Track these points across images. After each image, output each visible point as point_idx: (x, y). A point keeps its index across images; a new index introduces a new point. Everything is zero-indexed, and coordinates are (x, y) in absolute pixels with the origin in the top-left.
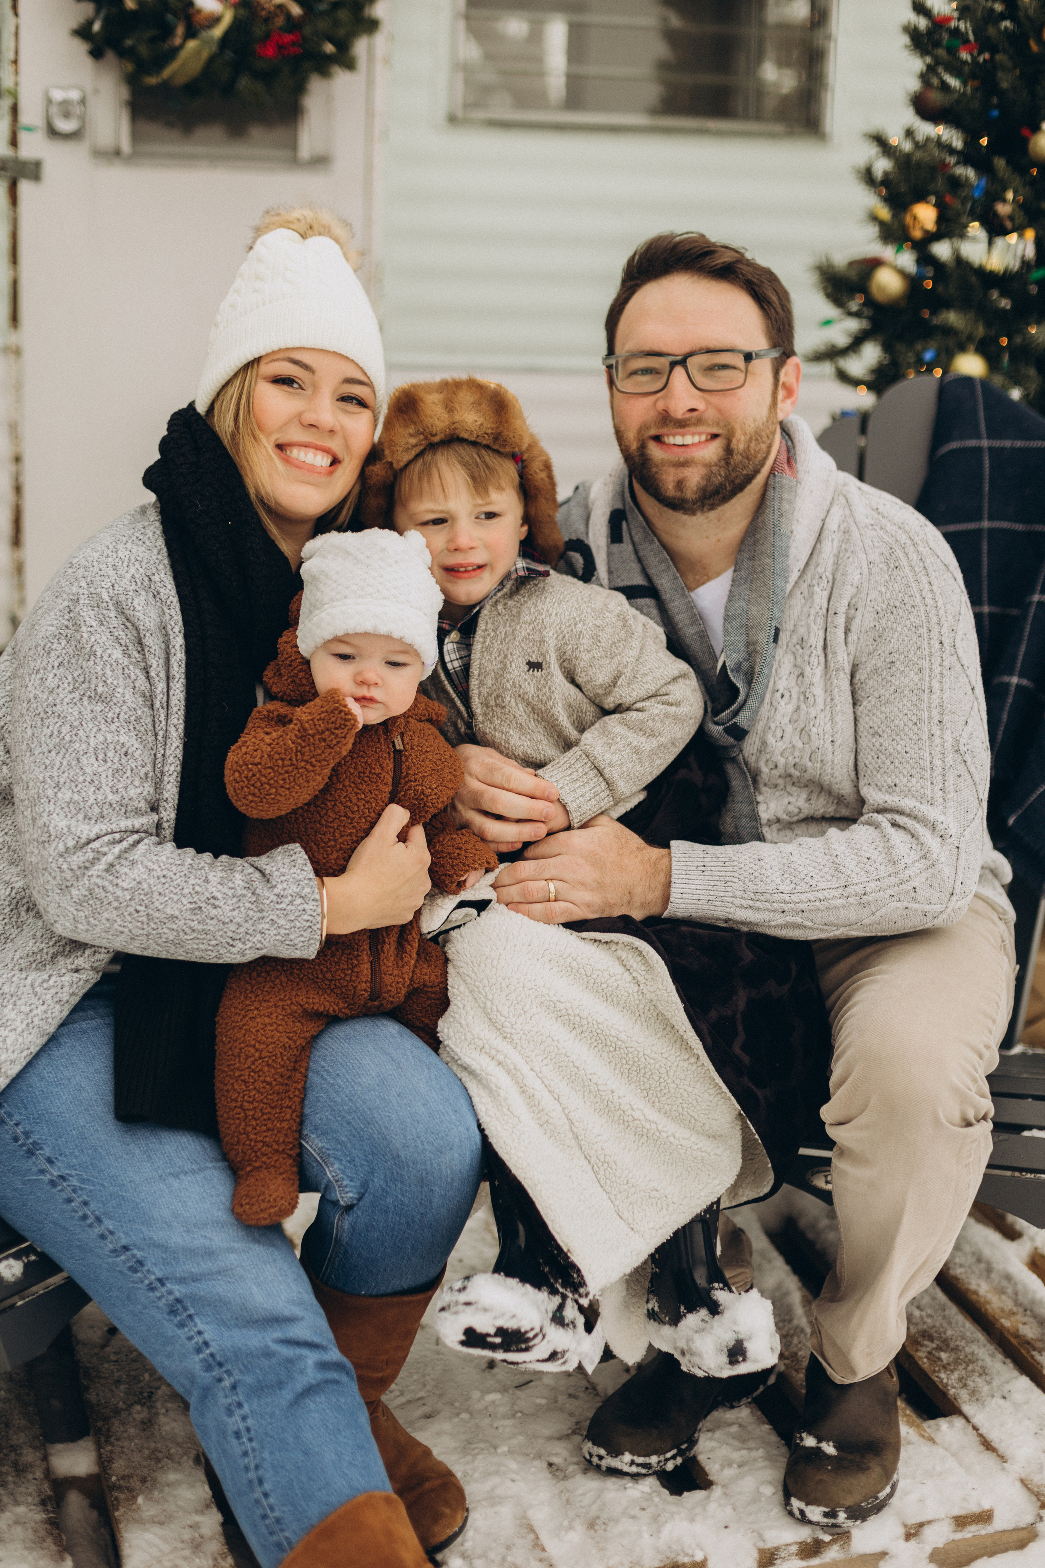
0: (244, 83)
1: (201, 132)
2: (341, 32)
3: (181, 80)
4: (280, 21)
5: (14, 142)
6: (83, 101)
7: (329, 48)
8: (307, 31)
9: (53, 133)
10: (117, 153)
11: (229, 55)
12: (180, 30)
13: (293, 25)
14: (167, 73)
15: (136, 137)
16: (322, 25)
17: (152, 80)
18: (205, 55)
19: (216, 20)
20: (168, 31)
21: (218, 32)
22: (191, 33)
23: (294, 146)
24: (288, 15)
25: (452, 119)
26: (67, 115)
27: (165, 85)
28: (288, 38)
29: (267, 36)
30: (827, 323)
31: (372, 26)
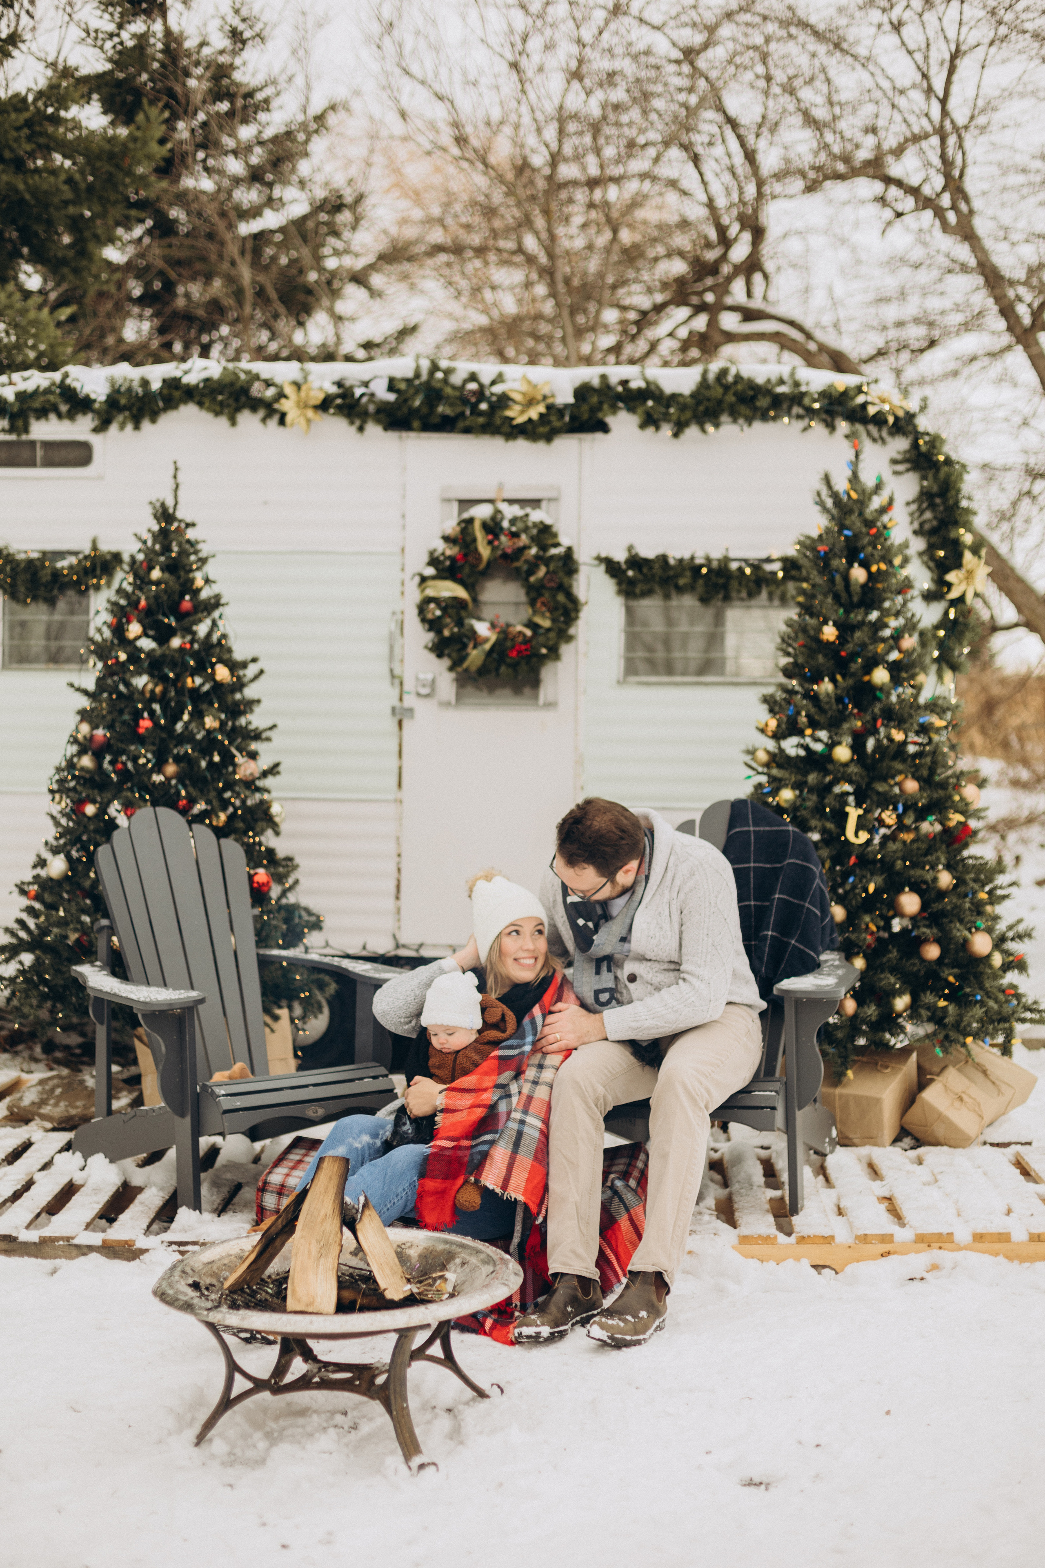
0: (503, 669)
1: (499, 692)
2: (551, 643)
3: (473, 668)
4: (520, 639)
5: (401, 699)
6: (433, 681)
7: (544, 651)
8: (534, 643)
9: (419, 695)
10: (449, 704)
11: (495, 655)
12: (471, 645)
13: (527, 641)
14: (465, 665)
15: (459, 697)
16: (541, 639)
17: (460, 669)
18: (483, 657)
19: (486, 640)
20: (465, 646)
21: (487, 646)
22: (475, 647)
23: (536, 697)
24: (524, 635)
25: (618, 682)
26: (424, 686)
27: (466, 670)
28: (523, 647)
29: (513, 647)
30: (749, 777)
31: (569, 639)
